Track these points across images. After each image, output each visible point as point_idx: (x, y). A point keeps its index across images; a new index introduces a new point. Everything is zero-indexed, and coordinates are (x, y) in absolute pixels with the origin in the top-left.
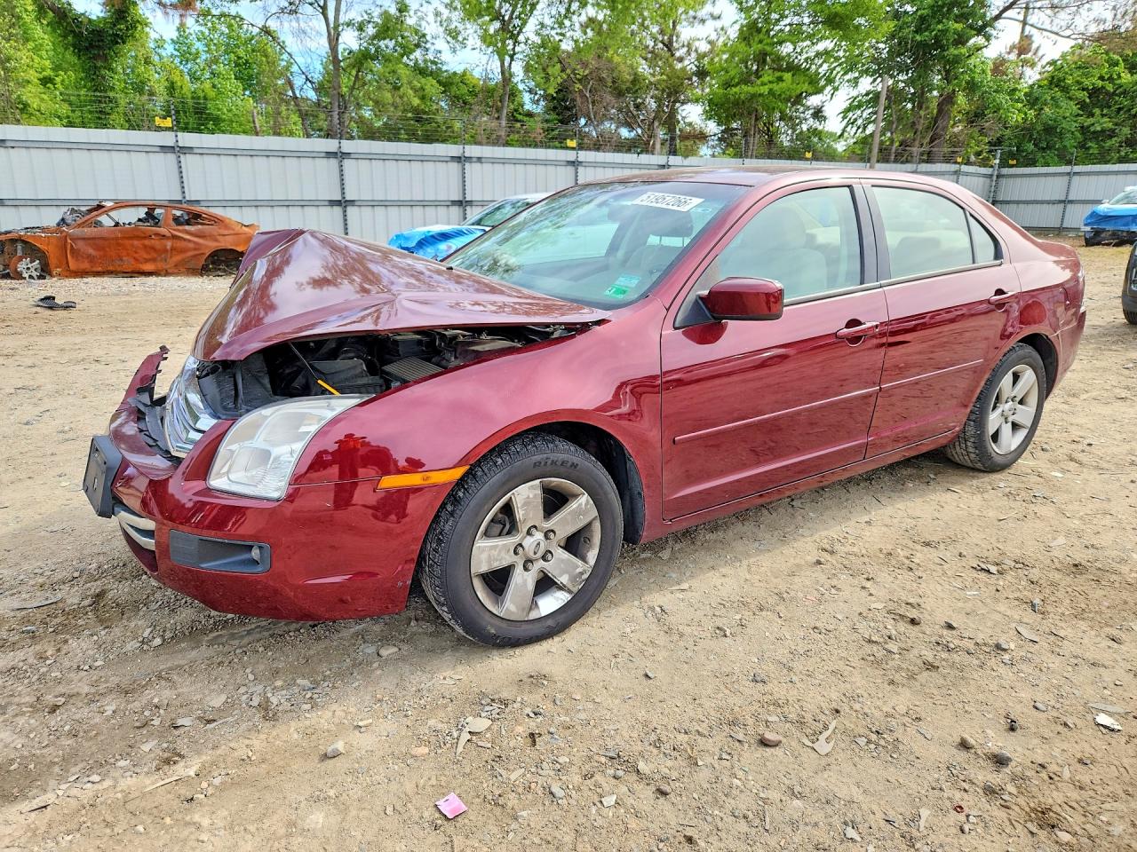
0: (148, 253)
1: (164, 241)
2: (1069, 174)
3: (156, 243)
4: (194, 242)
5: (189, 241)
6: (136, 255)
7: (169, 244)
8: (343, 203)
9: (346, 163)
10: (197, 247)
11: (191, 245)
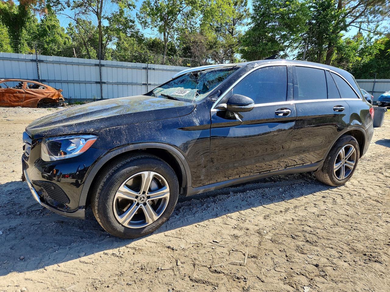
0: (15, 98)
1: (22, 94)
2: (374, 82)
3: (19, 95)
4: (34, 95)
5: (32, 94)
6: (10, 99)
7: (24, 95)
8: (101, 83)
9: (103, 68)
10: (35, 97)
11: (33, 96)
